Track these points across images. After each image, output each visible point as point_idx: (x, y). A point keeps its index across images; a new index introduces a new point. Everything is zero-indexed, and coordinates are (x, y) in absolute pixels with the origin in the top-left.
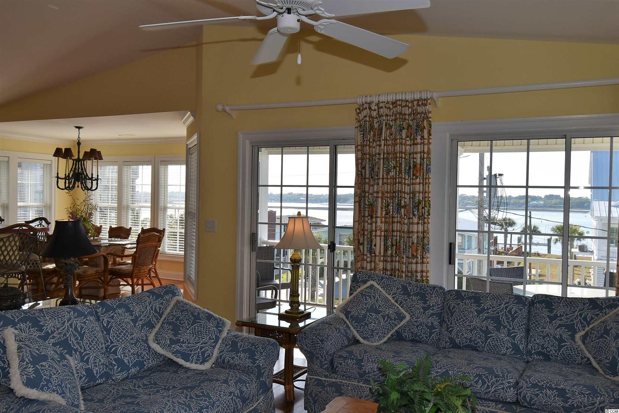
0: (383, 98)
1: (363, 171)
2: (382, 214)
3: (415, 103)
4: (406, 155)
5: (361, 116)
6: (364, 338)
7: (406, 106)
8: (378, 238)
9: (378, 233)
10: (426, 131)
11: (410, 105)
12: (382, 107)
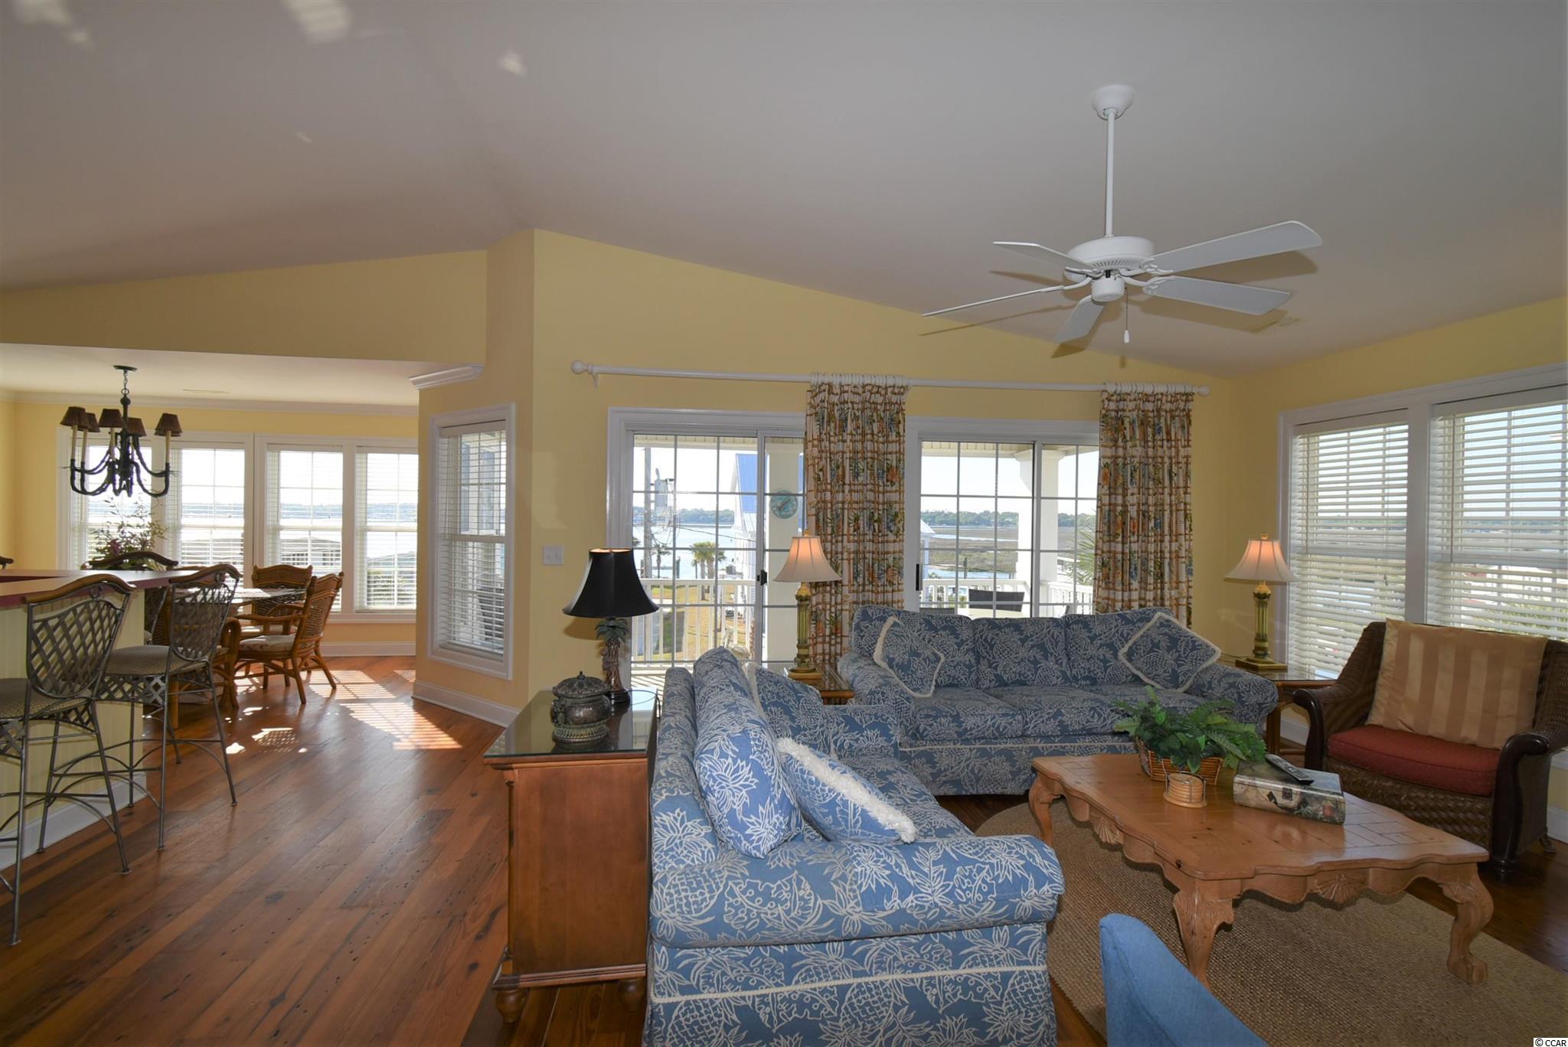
0: (846, 380)
1: (821, 473)
2: (848, 530)
3: (890, 390)
4: (878, 455)
5: (818, 399)
6: (914, 690)
7: (878, 392)
8: (845, 562)
9: (845, 556)
10: (901, 426)
11: (883, 392)
12: (847, 392)
